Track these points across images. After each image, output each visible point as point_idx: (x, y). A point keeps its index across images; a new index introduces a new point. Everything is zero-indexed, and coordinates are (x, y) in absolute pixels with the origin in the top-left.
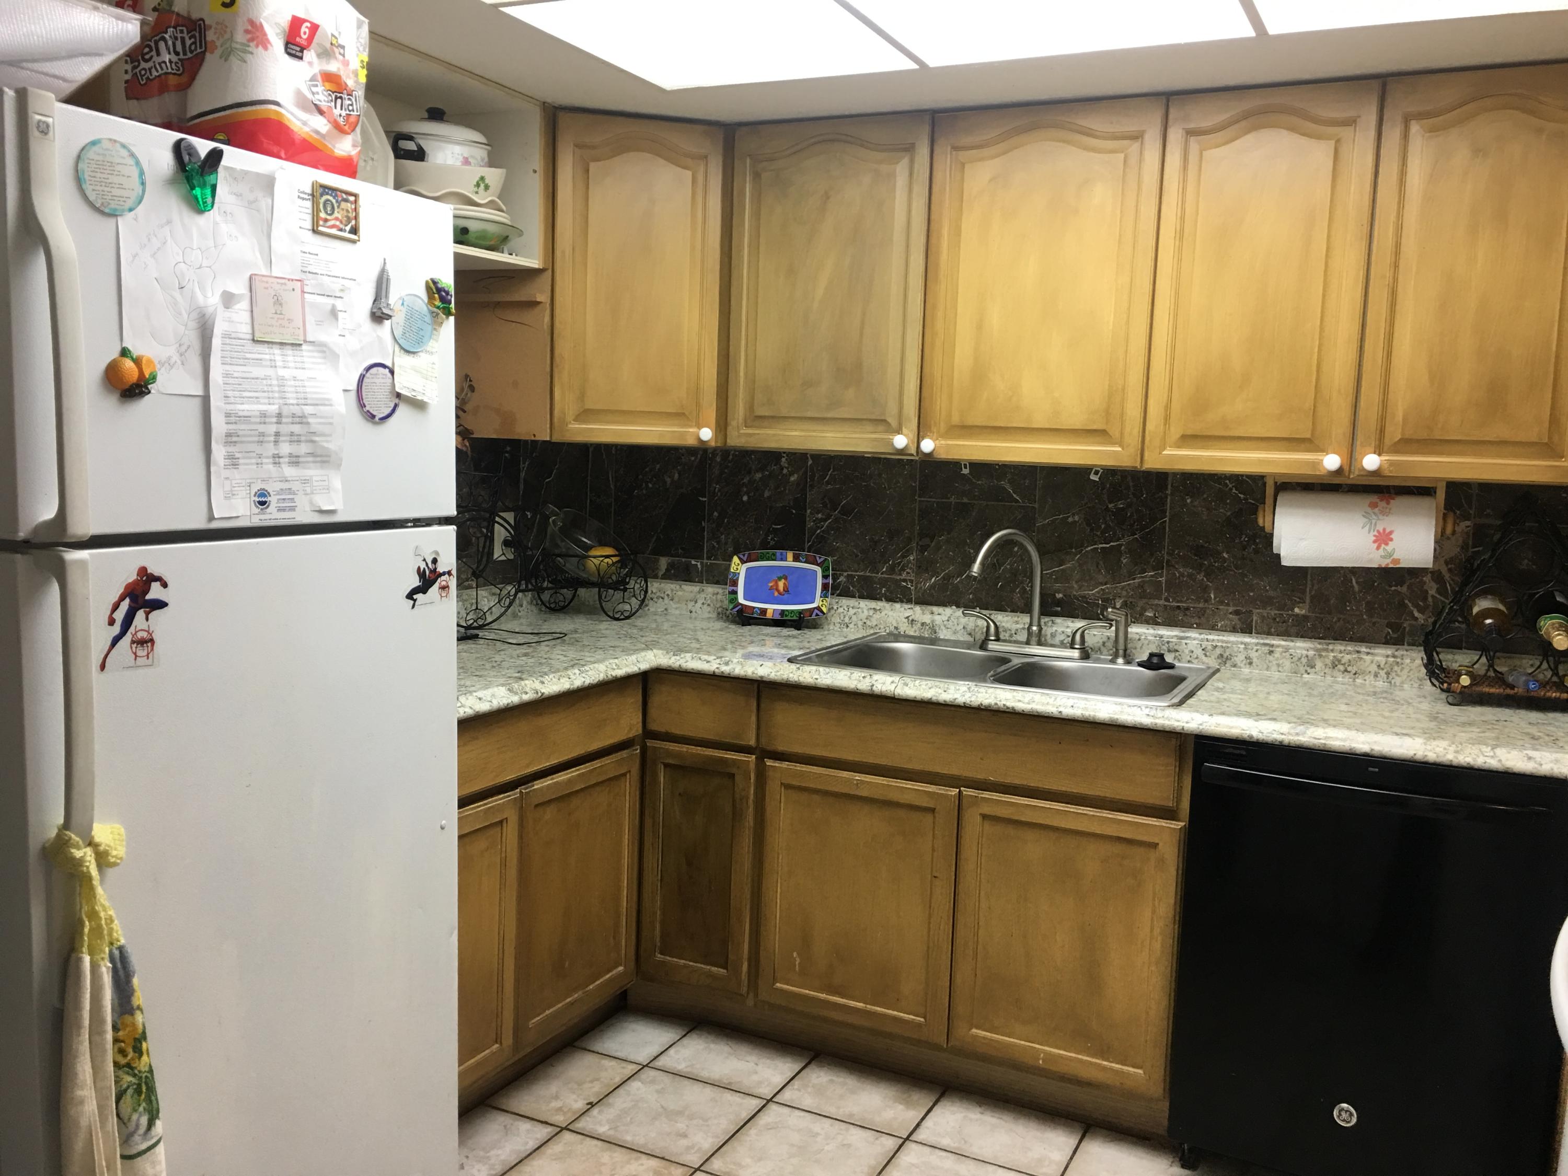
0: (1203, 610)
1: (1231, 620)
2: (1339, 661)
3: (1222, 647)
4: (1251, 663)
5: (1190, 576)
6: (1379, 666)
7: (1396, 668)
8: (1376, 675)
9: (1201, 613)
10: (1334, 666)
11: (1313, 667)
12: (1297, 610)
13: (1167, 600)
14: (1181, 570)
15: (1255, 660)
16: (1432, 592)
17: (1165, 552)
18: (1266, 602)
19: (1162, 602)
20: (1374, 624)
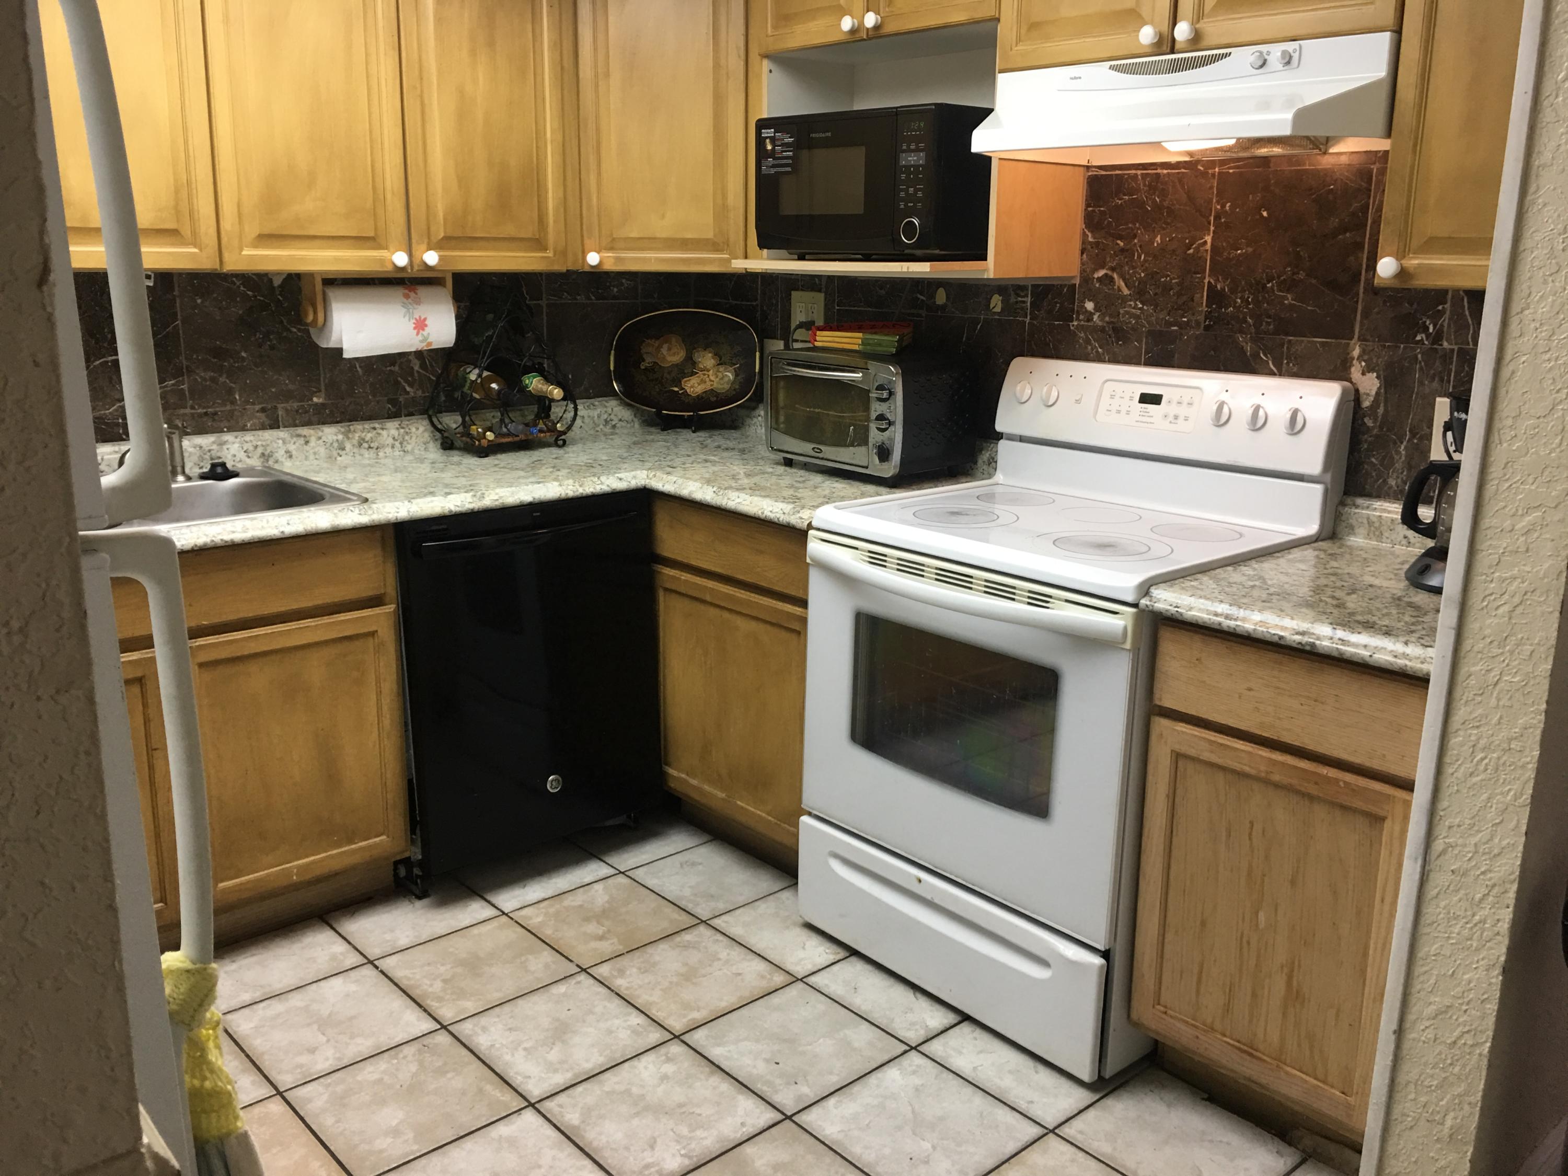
0: (231, 412)
1: (259, 419)
2: (363, 440)
3: (262, 446)
4: (291, 457)
5: (213, 380)
6: (394, 438)
7: (407, 438)
8: (393, 447)
9: (230, 415)
10: (360, 445)
11: (343, 449)
12: (315, 399)
13: (192, 408)
14: (202, 374)
15: (294, 453)
16: (416, 368)
17: (182, 358)
18: (288, 396)
19: (188, 411)
20: (378, 402)
